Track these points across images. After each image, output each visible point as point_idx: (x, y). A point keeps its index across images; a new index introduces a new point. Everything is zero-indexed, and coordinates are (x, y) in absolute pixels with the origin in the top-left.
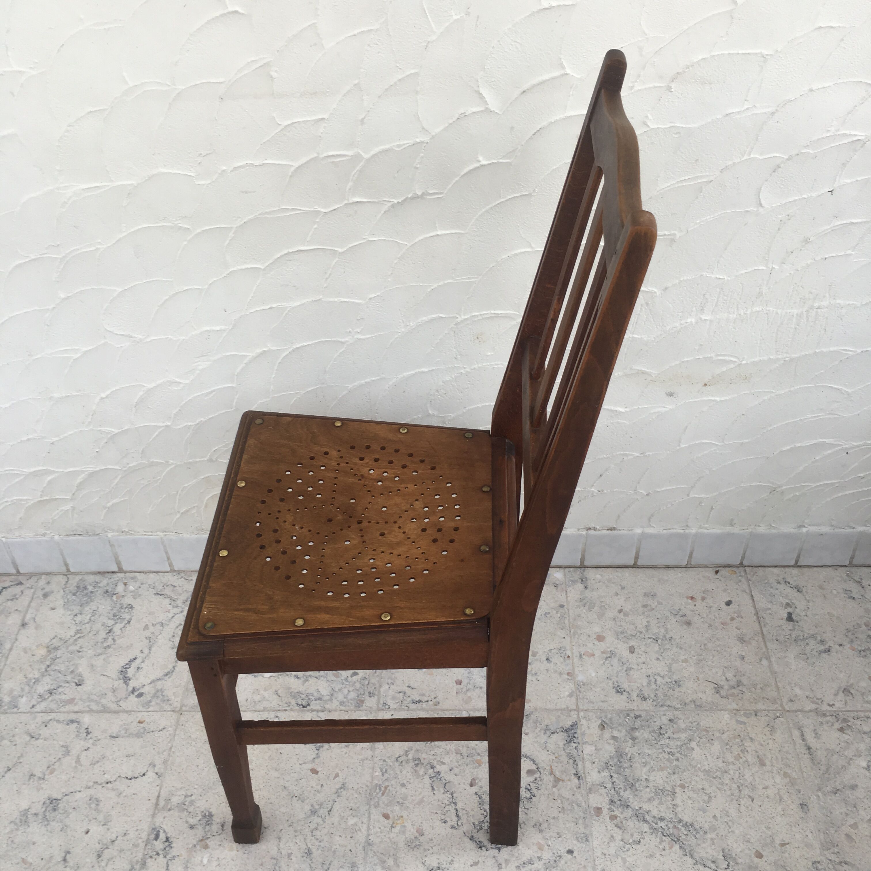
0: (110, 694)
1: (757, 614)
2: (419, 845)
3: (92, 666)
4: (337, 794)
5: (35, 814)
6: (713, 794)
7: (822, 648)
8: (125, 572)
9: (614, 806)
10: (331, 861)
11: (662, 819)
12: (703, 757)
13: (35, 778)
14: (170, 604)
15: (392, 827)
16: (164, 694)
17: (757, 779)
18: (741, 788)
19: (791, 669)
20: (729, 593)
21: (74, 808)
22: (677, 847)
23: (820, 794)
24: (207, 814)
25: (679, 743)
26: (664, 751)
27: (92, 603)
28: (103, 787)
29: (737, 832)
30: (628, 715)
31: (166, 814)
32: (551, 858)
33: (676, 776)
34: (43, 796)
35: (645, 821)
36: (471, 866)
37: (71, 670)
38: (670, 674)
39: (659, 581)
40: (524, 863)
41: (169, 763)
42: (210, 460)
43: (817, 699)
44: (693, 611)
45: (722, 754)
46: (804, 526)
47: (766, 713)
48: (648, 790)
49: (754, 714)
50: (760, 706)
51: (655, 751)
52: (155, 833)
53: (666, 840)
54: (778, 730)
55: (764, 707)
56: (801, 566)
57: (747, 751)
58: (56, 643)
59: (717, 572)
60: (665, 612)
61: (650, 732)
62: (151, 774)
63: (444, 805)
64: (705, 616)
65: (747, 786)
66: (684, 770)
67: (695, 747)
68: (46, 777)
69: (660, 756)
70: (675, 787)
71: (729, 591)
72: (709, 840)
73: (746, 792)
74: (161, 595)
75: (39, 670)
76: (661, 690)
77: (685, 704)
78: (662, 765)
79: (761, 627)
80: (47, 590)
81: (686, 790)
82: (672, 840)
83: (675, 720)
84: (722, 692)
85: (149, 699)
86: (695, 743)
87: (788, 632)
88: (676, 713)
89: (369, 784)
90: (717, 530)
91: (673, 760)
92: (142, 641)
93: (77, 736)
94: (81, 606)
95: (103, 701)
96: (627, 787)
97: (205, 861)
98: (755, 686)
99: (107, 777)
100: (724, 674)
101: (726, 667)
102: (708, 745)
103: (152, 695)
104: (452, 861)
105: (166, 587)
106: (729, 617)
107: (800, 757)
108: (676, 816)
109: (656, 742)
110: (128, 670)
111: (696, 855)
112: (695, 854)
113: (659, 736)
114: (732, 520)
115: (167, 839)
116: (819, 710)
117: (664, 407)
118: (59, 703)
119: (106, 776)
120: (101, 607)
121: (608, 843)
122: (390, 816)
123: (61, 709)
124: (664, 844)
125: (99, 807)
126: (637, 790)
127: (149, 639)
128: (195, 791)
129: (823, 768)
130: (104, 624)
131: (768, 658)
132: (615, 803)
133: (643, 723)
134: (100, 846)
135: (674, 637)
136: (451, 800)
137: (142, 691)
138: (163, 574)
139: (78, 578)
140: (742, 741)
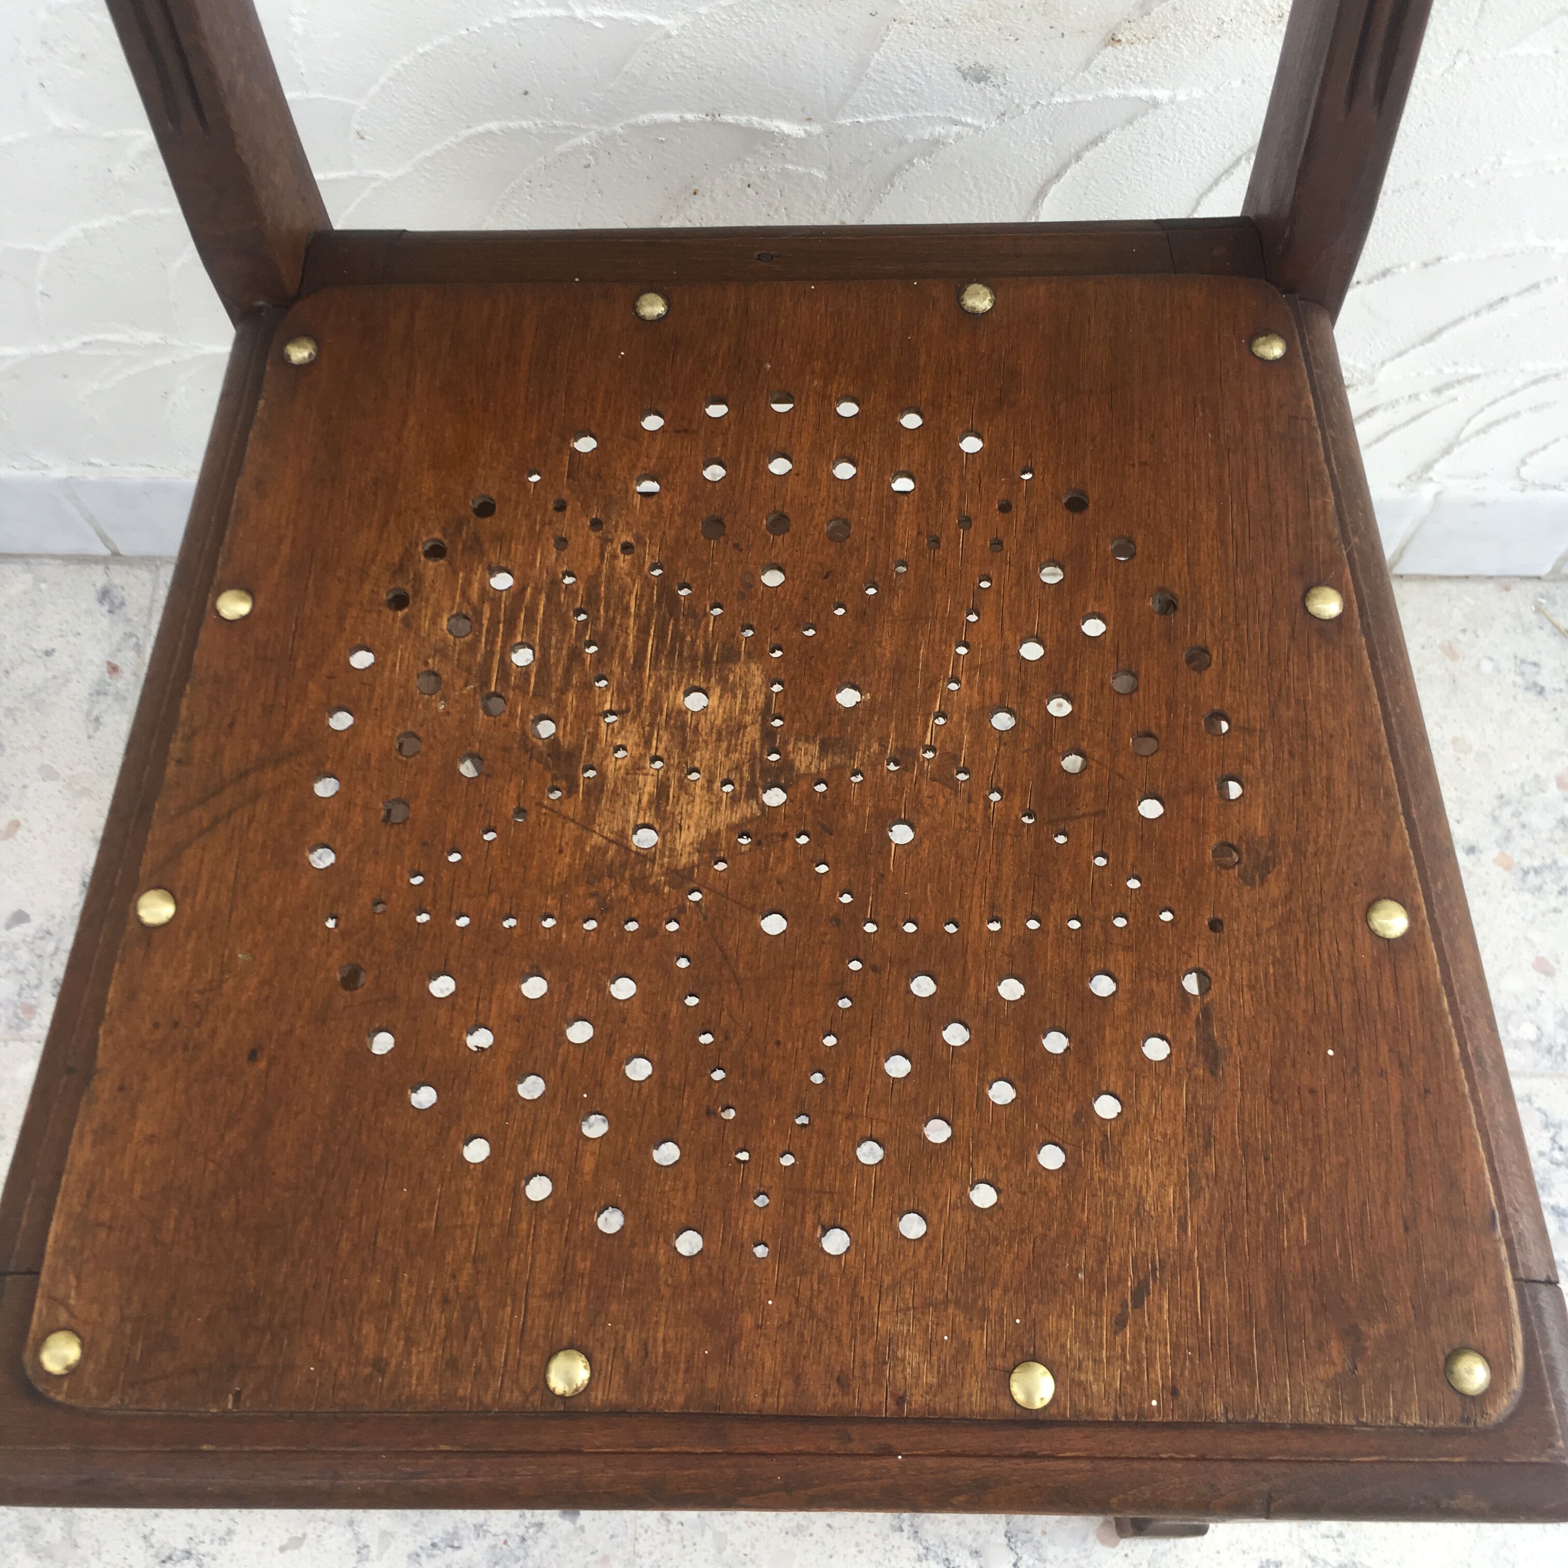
32: (513, 1531)
36: (282, 1549)
40: (434, 1545)
56: (1401, 576)
104: (230, 1532)
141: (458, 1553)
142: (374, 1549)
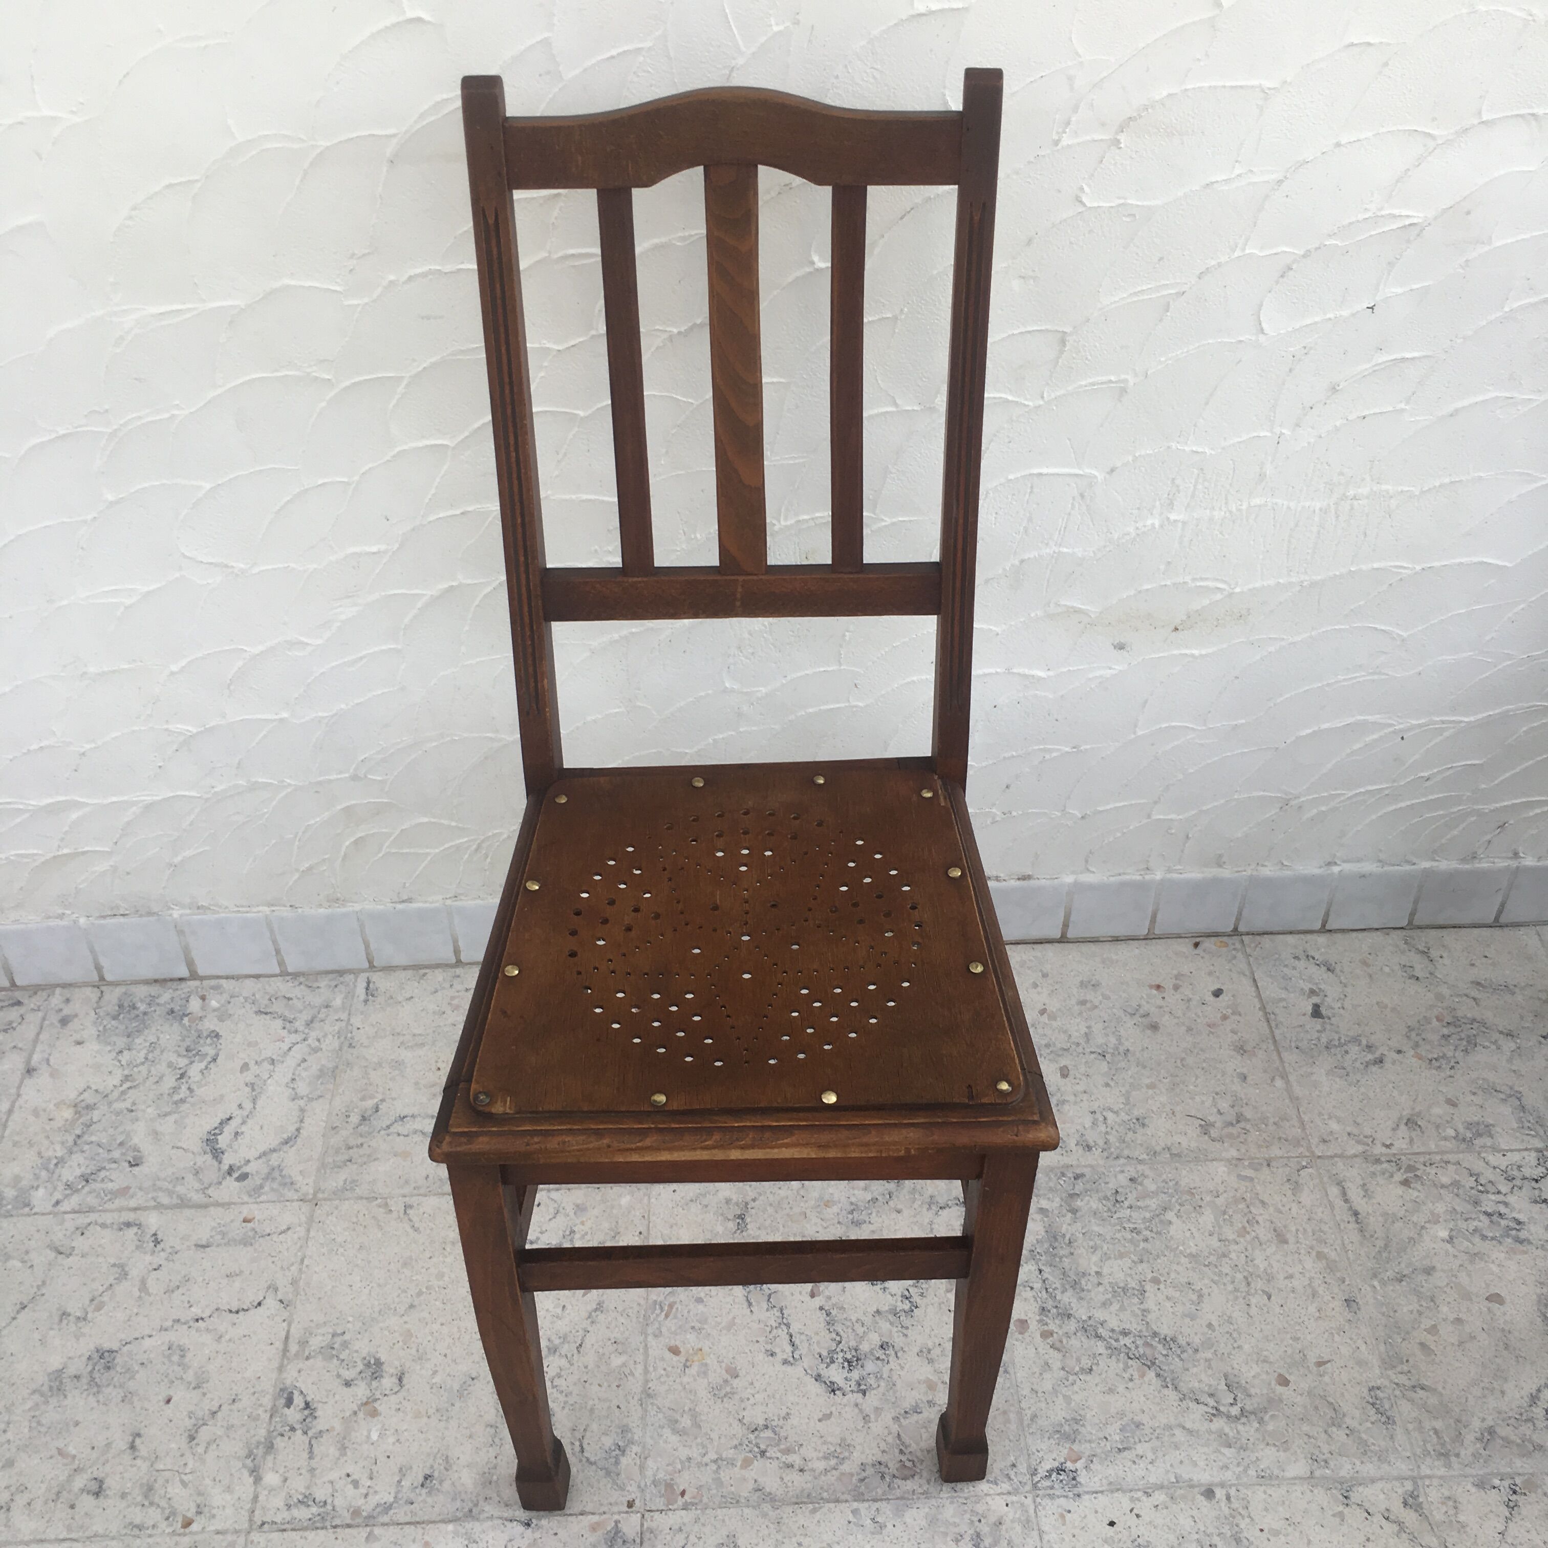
0: (190, 1177)
1: (1263, 1008)
2: (733, 1393)
3: (157, 1134)
4: (590, 1320)
5: (75, 1377)
6: (1205, 1291)
7: (1370, 1057)
8: (202, 978)
9: (1047, 1316)
10: (587, 1425)
11: (1125, 1333)
12: (1188, 1234)
13: (71, 1318)
14: (284, 1028)
15: (685, 1366)
16: (284, 1173)
17: (1275, 1264)
18: (1250, 1279)
19: (1320, 1091)
20: (1218, 978)
21: (143, 1364)
22: (1151, 1374)
23: (1376, 1283)
24: (372, 1362)
25: (1148, 1215)
26: (1125, 1228)
27: (146, 1032)
28: (190, 1327)
29: (1246, 1347)
30: (1063, 1175)
31: (301, 1365)
33: (1144, 1265)
34: (86, 1346)
35: (1098, 1337)
36: (820, 1420)
37: (118, 1142)
38: (1127, 1107)
39: (1103, 962)
40: (906, 1412)
41: (301, 1283)
42: (355, 778)
43: (1366, 1137)
44: (1161, 1007)
45: (1217, 1229)
46: (1335, 864)
47: (1285, 1161)
48: (1101, 1289)
49: (1265, 1164)
50: (1276, 1151)
51: (1109, 1227)
52: (285, 1395)
53: (1134, 1364)
54: (1306, 1188)
55: (1279, 1153)
56: (1330, 931)
57: (1257, 1222)
58: (89, 1097)
59: (1196, 945)
60: (1114, 1010)
61: (1100, 1200)
62: (271, 1303)
63: (768, 1329)
64: (1180, 1014)
65: (1259, 1276)
66: (1158, 1256)
67: (1174, 1220)
68: (90, 1316)
69: (1118, 1235)
70: (1143, 1283)
71: (1217, 974)
72: (1202, 1361)
73: (1259, 1284)
74: (266, 1014)
75: (63, 1143)
76: (1114, 1132)
77: (1155, 1153)
78: (1122, 1250)
79: (1271, 1028)
80: (67, 1011)
81: (1162, 1286)
82: (1144, 1364)
83: (1140, 1180)
84: (1212, 1132)
85: (259, 1182)
86: (1173, 1213)
87: (1316, 1035)
88: (1140, 1167)
89: (642, 1302)
90: (1194, 874)
91: (1138, 1241)
92: (239, 1090)
93: (137, 1247)
94: (128, 1037)
95: (180, 1189)
96: (1067, 1287)
97: (374, 1436)
98: (1264, 1120)
99: (196, 1311)
100: (1215, 1103)
101: (1217, 1094)
102: (1193, 1215)
103: (263, 1176)
104: (788, 1414)
105: (274, 1000)
106: (1219, 1015)
107: (1342, 1227)
108: (1147, 1328)
109: (1110, 1214)
110: (219, 1137)
111: (1183, 1387)
112: (1182, 1384)
113: (1114, 1205)
114: (1220, 856)
115: (307, 1405)
116: (1369, 1153)
117: (1110, 668)
118: (103, 1194)
119: (192, 1309)
120: (165, 1038)
121: (1041, 1374)
122: (682, 1350)
123: (106, 1206)
124: (1130, 1371)
125: (186, 1360)
126: (1083, 1290)
127: (252, 1086)
128: (350, 1326)
129: (1380, 1243)
130: (170, 1065)
131: (1284, 1076)
132: (1049, 1311)
133: (1088, 1186)
134: (193, 1421)
135: (1131, 1049)
136: (780, 1320)
137: (246, 1169)
138: (267, 979)
139: (119, 991)
140: (1248, 1207)
141: (920, 1415)
142: (872, 1416)
